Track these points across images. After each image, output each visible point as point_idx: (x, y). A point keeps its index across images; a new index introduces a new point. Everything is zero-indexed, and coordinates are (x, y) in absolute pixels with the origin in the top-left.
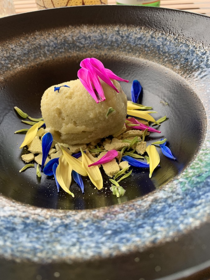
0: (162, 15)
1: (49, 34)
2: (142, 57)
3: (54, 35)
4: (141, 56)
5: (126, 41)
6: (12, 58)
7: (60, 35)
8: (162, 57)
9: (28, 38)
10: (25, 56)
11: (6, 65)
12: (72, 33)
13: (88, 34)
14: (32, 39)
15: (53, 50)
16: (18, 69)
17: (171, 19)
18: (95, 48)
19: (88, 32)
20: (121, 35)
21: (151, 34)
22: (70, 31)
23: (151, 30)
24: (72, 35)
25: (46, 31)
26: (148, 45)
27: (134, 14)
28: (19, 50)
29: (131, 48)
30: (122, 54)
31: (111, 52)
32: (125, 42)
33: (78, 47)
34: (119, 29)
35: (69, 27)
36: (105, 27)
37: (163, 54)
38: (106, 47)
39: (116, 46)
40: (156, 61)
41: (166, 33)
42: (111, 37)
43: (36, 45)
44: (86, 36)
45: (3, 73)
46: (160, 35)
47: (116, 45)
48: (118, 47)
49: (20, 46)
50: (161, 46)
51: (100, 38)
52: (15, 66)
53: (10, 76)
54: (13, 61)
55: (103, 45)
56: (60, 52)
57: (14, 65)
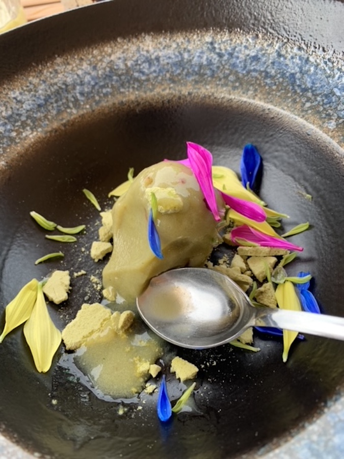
0: (300, 8)
1: (82, 59)
2: (260, 99)
3: (90, 60)
4: (259, 96)
5: (228, 64)
6: (18, 117)
7: (101, 60)
8: (300, 100)
9: (43, 73)
10: (39, 111)
11: (7, 134)
12: (123, 52)
13: (155, 52)
14: (51, 73)
15: (92, 92)
16: (30, 139)
17: (317, 18)
18: (168, 82)
19: (154, 48)
20: (217, 51)
21: (277, 48)
22: (120, 48)
23: (276, 39)
24: (124, 57)
25: (74, 55)
26: (271, 72)
27: (242, 7)
28: (28, 100)
29: (238, 79)
30: (221, 92)
31: (199, 89)
32: (227, 67)
33: (137, 80)
34: (213, 38)
35: (118, 42)
36: (186, 36)
37: (301, 94)
38: (189, 77)
39: (209, 75)
40: (288, 107)
41: (307, 46)
42: (199, 56)
43: (59, 85)
44: (151, 56)
45: (4, 153)
46: (295, 50)
47: (208, 72)
48: (212, 76)
49: (30, 91)
50: (298, 75)
51: (177, 60)
52: (24, 134)
53: (17, 155)
54: (19, 124)
55: (184, 73)
56: (104, 94)
57: (22, 132)
